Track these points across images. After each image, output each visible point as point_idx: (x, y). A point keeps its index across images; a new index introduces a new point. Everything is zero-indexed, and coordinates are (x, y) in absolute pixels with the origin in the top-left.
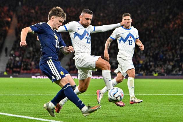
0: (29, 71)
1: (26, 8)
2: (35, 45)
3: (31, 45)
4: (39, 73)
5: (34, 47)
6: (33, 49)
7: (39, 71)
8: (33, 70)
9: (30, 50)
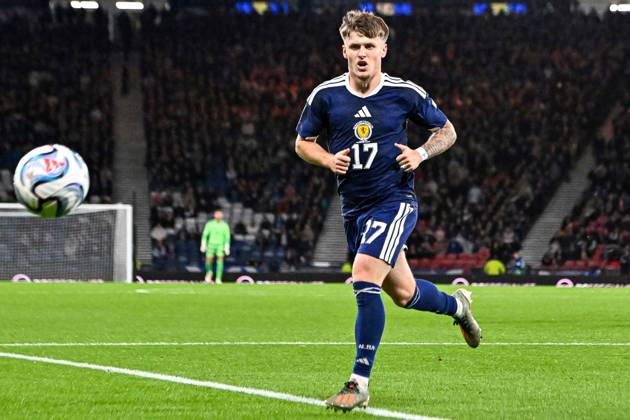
0: (425, 261)
1: (414, 49)
2: (446, 172)
3: (430, 174)
4: (462, 267)
5: (443, 181)
6: (440, 187)
7: (460, 262)
8: (440, 255)
9: (429, 191)
